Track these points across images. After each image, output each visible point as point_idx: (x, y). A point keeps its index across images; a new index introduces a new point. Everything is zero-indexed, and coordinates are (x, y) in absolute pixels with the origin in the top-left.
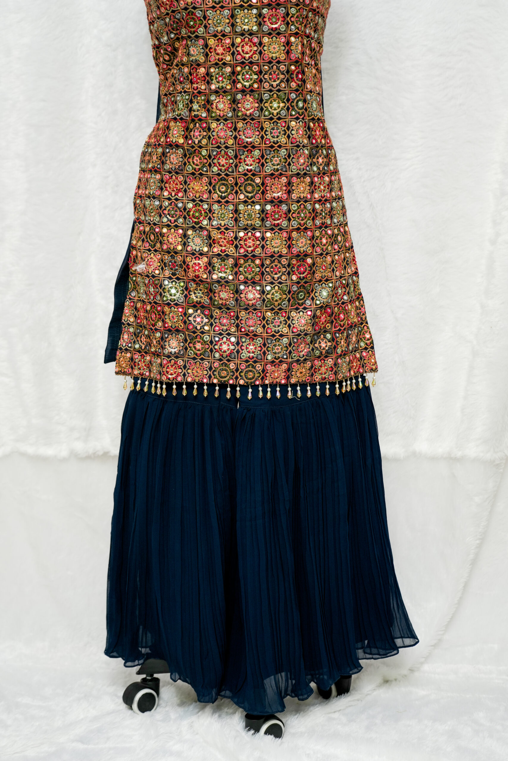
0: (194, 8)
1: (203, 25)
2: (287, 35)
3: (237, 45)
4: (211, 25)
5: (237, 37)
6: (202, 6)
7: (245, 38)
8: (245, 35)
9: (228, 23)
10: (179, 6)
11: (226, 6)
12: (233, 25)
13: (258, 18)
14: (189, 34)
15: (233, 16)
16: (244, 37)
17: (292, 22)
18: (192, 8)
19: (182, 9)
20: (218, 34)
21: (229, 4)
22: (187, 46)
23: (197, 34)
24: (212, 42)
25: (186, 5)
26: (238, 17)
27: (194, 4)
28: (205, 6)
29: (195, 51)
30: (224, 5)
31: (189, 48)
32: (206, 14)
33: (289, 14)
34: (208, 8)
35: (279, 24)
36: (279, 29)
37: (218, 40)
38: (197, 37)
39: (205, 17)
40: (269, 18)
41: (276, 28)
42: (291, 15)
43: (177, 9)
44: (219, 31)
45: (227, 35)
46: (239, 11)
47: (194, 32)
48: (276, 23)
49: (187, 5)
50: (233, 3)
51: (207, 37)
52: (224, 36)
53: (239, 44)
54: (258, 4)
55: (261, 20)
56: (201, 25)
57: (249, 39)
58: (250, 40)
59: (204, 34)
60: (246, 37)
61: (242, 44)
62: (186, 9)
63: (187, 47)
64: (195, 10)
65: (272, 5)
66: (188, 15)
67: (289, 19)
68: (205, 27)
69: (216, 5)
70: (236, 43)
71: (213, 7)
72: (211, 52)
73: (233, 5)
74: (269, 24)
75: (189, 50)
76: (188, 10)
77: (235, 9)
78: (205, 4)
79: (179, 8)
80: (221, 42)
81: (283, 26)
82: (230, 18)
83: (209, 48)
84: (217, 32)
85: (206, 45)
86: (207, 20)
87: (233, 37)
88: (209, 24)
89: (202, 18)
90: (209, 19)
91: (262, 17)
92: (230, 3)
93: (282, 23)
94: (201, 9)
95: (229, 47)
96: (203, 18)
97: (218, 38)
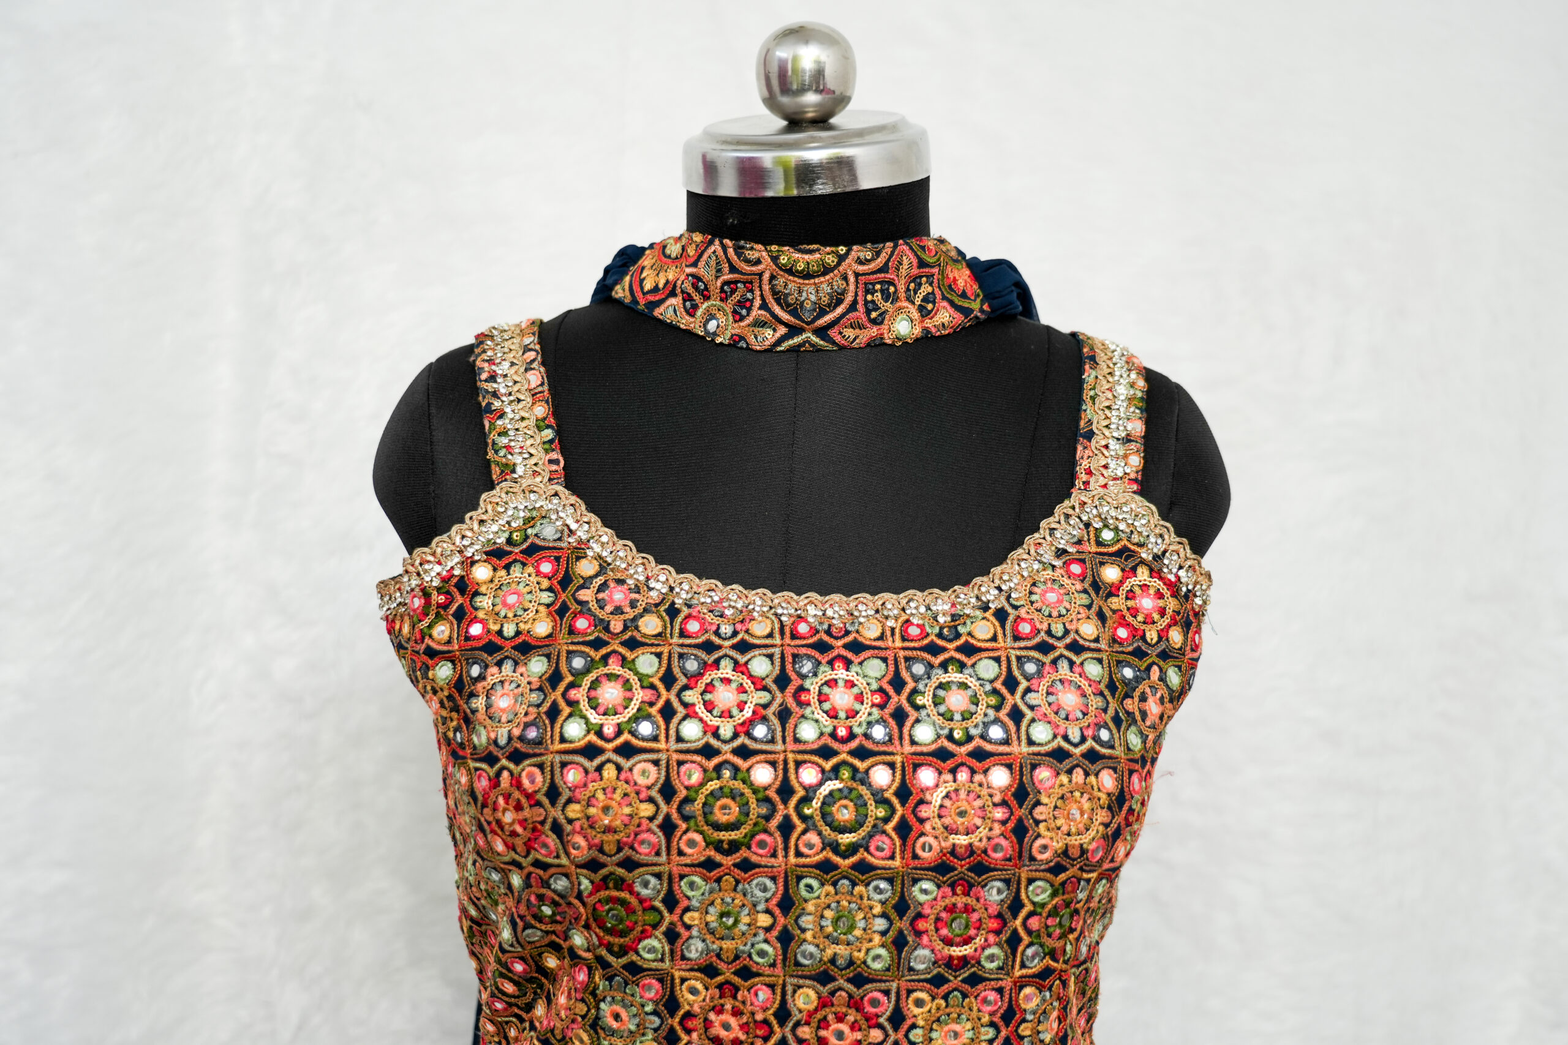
0: (630, 864)
1: (663, 928)
2: (1007, 983)
3: (797, 1016)
4: (695, 932)
5: (800, 987)
6: (663, 858)
7: (833, 993)
8: (833, 979)
9: (768, 930)
10: (567, 854)
11: (764, 861)
12: (786, 939)
13: (894, 915)
14: (603, 952)
15: (787, 904)
16: (830, 986)
17: (1029, 932)
18: (620, 864)
19: (578, 866)
20: (722, 966)
21: (774, 855)
22: (593, 993)
23: (635, 958)
24: (694, 993)
25: (594, 853)
26: (810, 907)
27: (627, 852)
28: (675, 857)
29: (624, 1015)
30: (754, 859)
31: (598, 1001)
32: (676, 887)
33: (1022, 906)
34: (686, 865)
35: (979, 941)
36: (979, 962)
37: (720, 986)
38: (634, 969)
39: (671, 901)
40: (938, 919)
41: (964, 961)
42: (1029, 907)
43: (556, 861)
44: (728, 956)
45: (758, 975)
46: (815, 883)
47: (623, 951)
48: (967, 941)
49: (601, 850)
50: (792, 852)
51: (677, 974)
52: (746, 973)
53: (811, 1014)
54: (897, 863)
55: (903, 924)
56: (655, 926)
57: (850, 996)
58: (855, 1004)
59: (662, 960)
60: (841, 989)
61: (819, 1016)
62: (592, 865)
63: (591, 995)
64: (630, 871)
65: (954, 869)
66: (602, 885)
67: (1018, 922)
68: (672, 936)
69: (718, 858)
70: (795, 1011)
71: (709, 865)
72: (688, 1032)
73: (792, 859)
74: (939, 945)
75: (598, 1008)
76: (604, 871)
77: (799, 878)
78: (674, 851)
79: (564, 861)
80: (735, 997)
81: (994, 950)
82: (777, 911)
83: (681, 1012)
84: (718, 956)
85: (671, 1004)
86: (678, 911)
87: (784, 986)
88: (688, 927)
89: (658, 904)
90: (687, 909)
91: (911, 914)
92: (781, 853)
93: (992, 938)
94: (657, 869)
95: (766, 1022)
96: (664, 901)
97: (720, 979)
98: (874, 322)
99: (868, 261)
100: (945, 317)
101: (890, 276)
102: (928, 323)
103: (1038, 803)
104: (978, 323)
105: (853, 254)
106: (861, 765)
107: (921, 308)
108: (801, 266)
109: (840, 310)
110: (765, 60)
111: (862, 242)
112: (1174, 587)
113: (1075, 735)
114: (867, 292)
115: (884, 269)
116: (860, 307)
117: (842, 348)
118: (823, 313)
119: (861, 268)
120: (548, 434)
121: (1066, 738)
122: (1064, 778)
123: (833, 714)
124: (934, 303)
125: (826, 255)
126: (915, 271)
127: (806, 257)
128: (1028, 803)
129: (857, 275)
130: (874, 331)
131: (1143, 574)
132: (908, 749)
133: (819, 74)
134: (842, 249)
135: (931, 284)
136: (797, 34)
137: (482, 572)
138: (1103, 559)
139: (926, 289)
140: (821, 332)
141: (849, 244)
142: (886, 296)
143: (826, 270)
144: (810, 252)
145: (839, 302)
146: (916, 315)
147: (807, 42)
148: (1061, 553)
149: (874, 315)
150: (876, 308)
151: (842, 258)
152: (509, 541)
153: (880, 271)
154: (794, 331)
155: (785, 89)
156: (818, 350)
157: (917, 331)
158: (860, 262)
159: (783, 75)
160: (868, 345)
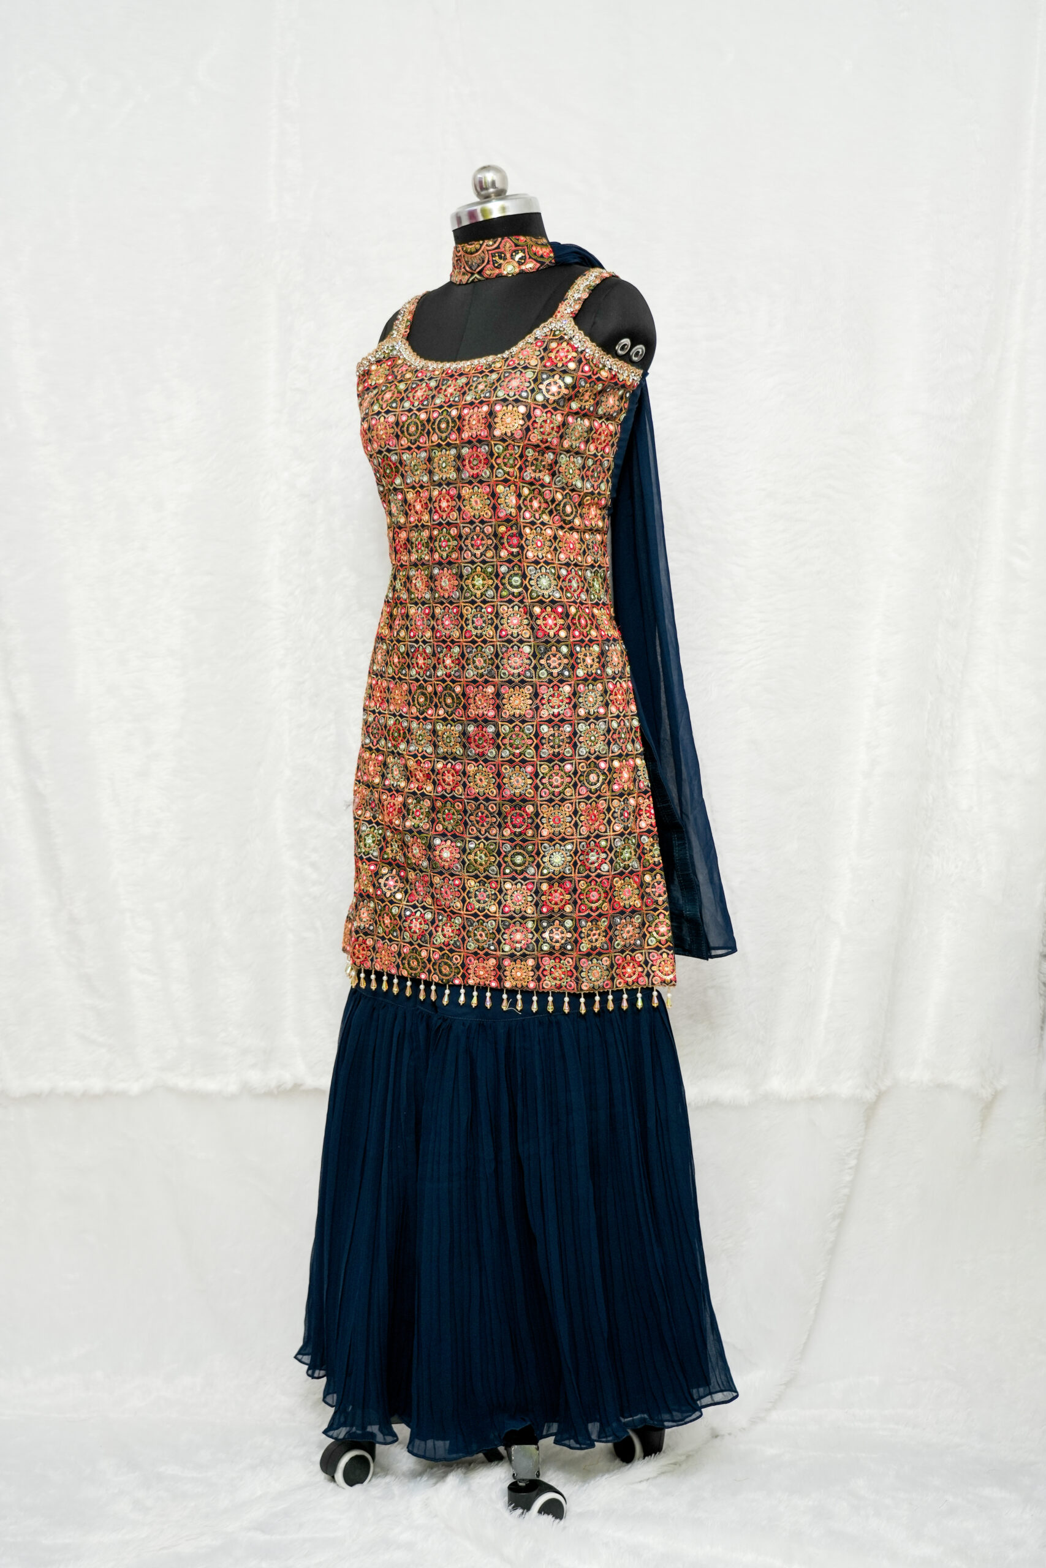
0: (389, 451)
1: (399, 473)
3: (434, 499)
4: (408, 474)
5: (434, 489)
6: (396, 447)
7: (442, 490)
8: (442, 485)
9: (426, 470)
10: (374, 449)
11: (423, 446)
12: (430, 472)
13: (457, 460)
16: (442, 488)
17: (498, 464)
18: (386, 451)
19: (377, 453)
20: (416, 485)
21: (426, 443)
23: (394, 485)
24: (410, 496)
25: (379, 448)
26: (436, 460)
27: (387, 446)
28: (400, 447)
29: (395, 507)
30: (421, 445)
31: (389, 504)
32: (401, 457)
33: (494, 455)
34: (403, 449)
35: (481, 468)
36: (482, 475)
37: (416, 493)
39: (401, 463)
40: (469, 461)
41: (478, 475)
42: (497, 455)
44: (417, 481)
46: (437, 452)
47: (392, 483)
48: (478, 468)
49: (381, 446)
50: (430, 441)
51: (405, 489)
52: (421, 487)
53: (437, 498)
54: (458, 442)
55: (460, 463)
57: (447, 490)
58: (448, 492)
59: (401, 485)
60: (444, 488)
61: (439, 498)
62: (380, 452)
64: (389, 453)
65: (473, 442)
66: (383, 460)
67: (494, 461)
68: (402, 475)
69: (411, 445)
70: (433, 497)
71: (409, 448)
72: (410, 510)
73: (430, 444)
74: (470, 470)
75: (390, 507)
76: (383, 454)
77: (432, 450)
78: (400, 445)
79: (373, 452)
80: (420, 496)
81: (486, 471)
82: (428, 463)
83: (408, 503)
84: (415, 482)
85: (405, 500)
86: (403, 466)
87: (430, 489)
88: (406, 472)
89: (398, 464)
90: (405, 465)
91: (462, 459)
93: (486, 466)
94: (396, 452)
95: (427, 503)
97: (416, 490)
98: (497, 267)
99: (492, 245)
100: (530, 266)
101: (502, 249)
102: (523, 267)
103: (496, 417)
104: (549, 267)
105: (485, 244)
106: (449, 410)
107: (518, 262)
108: (469, 250)
109: (484, 265)
110: (474, 178)
111: (489, 239)
112: (575, 349)
113: (512, 394)
114: (493, 256)
115: (498, 247)
116: (491, 263)
117: (487, 279)
118: (479, 266)
119: (488, 248)
120: (409, 323)
121: (508, 395)
122: (505, 408)
123: (446, 396)
124: (525, 260)
125: (475, 245)
126: (514, 248)
127: (471, 247)
128: (493, 417)
129: (488, 251)
130: (497, 271)
131: (564, 344)
132: (463, 403)
133: (493, 183)
134: (481, 242)
135: (524, 253)
136: (485, 168)
137: (374, 367)
138: (552, 340)
139: (521, 255)
140: (480, 273)
141: (483, 240)
142: (500, 258)
143: (477, 251)
144: (471, 245)
145: (483, 262)
146: (516, 265)
147: (489, 171)
148: (536, 338)
149: (496, 265)
150: (497, 262)
151: (481, 245)
152: (384, 357)
153: (496, 248)
154: (472, 274)
155: (482, 188)
156: (479, 280)
157: (517, 270)
158: (487, 245)
159: (481, 182)
160: (496, 277)
